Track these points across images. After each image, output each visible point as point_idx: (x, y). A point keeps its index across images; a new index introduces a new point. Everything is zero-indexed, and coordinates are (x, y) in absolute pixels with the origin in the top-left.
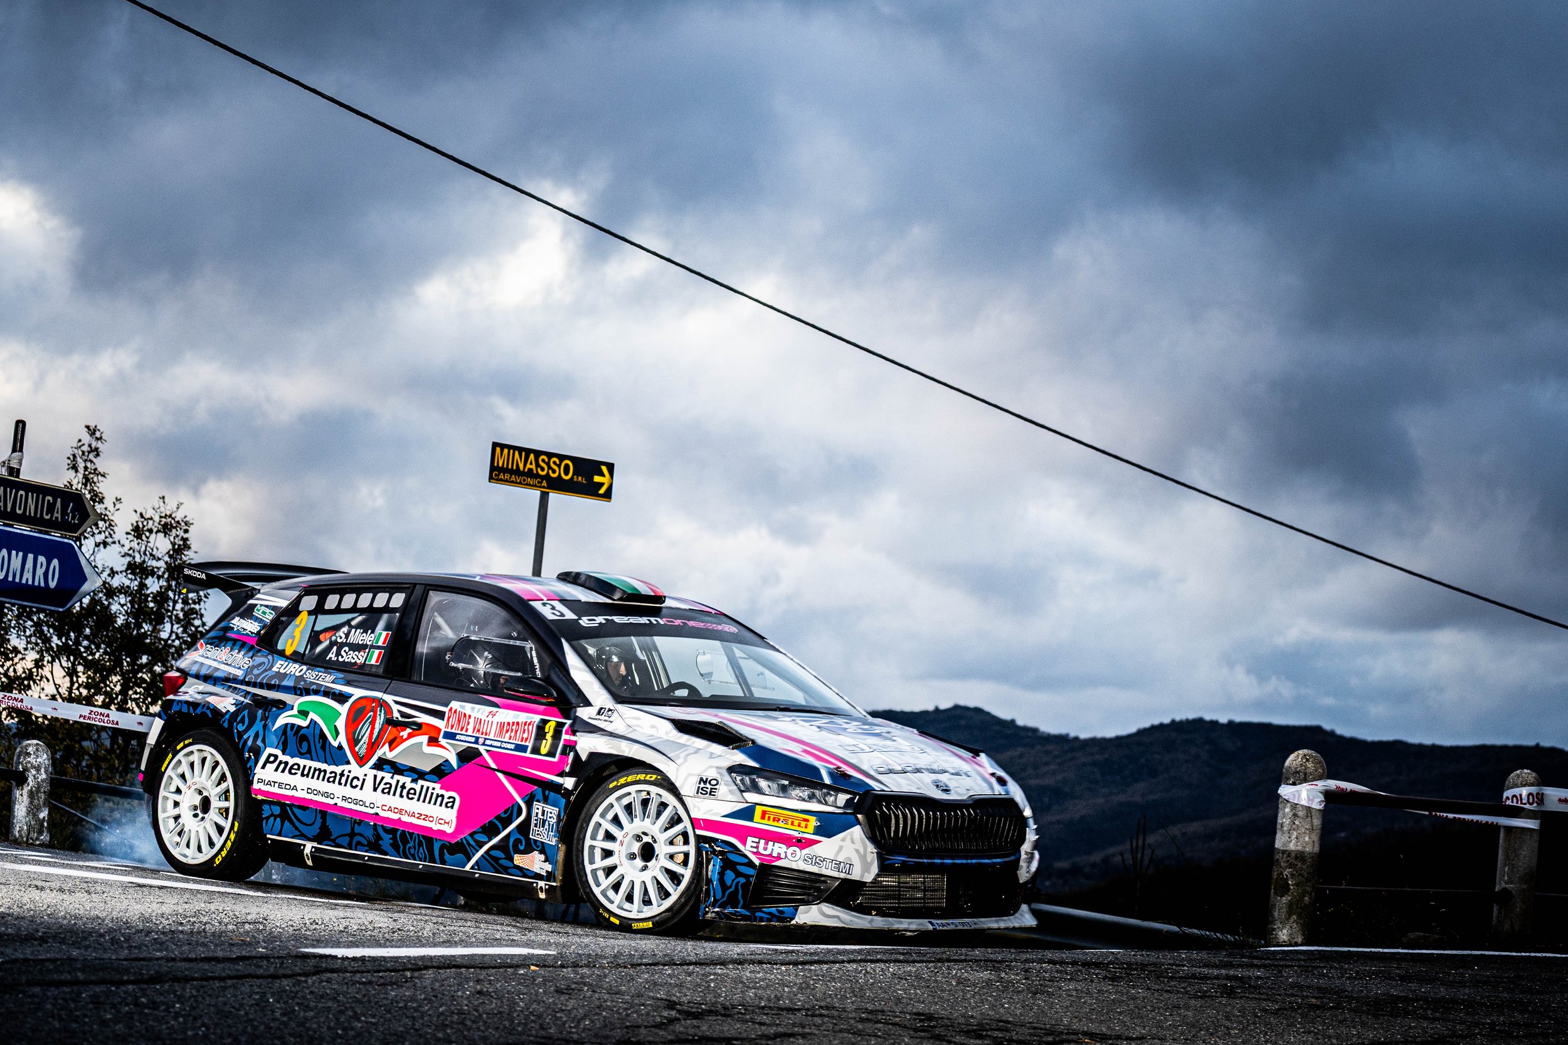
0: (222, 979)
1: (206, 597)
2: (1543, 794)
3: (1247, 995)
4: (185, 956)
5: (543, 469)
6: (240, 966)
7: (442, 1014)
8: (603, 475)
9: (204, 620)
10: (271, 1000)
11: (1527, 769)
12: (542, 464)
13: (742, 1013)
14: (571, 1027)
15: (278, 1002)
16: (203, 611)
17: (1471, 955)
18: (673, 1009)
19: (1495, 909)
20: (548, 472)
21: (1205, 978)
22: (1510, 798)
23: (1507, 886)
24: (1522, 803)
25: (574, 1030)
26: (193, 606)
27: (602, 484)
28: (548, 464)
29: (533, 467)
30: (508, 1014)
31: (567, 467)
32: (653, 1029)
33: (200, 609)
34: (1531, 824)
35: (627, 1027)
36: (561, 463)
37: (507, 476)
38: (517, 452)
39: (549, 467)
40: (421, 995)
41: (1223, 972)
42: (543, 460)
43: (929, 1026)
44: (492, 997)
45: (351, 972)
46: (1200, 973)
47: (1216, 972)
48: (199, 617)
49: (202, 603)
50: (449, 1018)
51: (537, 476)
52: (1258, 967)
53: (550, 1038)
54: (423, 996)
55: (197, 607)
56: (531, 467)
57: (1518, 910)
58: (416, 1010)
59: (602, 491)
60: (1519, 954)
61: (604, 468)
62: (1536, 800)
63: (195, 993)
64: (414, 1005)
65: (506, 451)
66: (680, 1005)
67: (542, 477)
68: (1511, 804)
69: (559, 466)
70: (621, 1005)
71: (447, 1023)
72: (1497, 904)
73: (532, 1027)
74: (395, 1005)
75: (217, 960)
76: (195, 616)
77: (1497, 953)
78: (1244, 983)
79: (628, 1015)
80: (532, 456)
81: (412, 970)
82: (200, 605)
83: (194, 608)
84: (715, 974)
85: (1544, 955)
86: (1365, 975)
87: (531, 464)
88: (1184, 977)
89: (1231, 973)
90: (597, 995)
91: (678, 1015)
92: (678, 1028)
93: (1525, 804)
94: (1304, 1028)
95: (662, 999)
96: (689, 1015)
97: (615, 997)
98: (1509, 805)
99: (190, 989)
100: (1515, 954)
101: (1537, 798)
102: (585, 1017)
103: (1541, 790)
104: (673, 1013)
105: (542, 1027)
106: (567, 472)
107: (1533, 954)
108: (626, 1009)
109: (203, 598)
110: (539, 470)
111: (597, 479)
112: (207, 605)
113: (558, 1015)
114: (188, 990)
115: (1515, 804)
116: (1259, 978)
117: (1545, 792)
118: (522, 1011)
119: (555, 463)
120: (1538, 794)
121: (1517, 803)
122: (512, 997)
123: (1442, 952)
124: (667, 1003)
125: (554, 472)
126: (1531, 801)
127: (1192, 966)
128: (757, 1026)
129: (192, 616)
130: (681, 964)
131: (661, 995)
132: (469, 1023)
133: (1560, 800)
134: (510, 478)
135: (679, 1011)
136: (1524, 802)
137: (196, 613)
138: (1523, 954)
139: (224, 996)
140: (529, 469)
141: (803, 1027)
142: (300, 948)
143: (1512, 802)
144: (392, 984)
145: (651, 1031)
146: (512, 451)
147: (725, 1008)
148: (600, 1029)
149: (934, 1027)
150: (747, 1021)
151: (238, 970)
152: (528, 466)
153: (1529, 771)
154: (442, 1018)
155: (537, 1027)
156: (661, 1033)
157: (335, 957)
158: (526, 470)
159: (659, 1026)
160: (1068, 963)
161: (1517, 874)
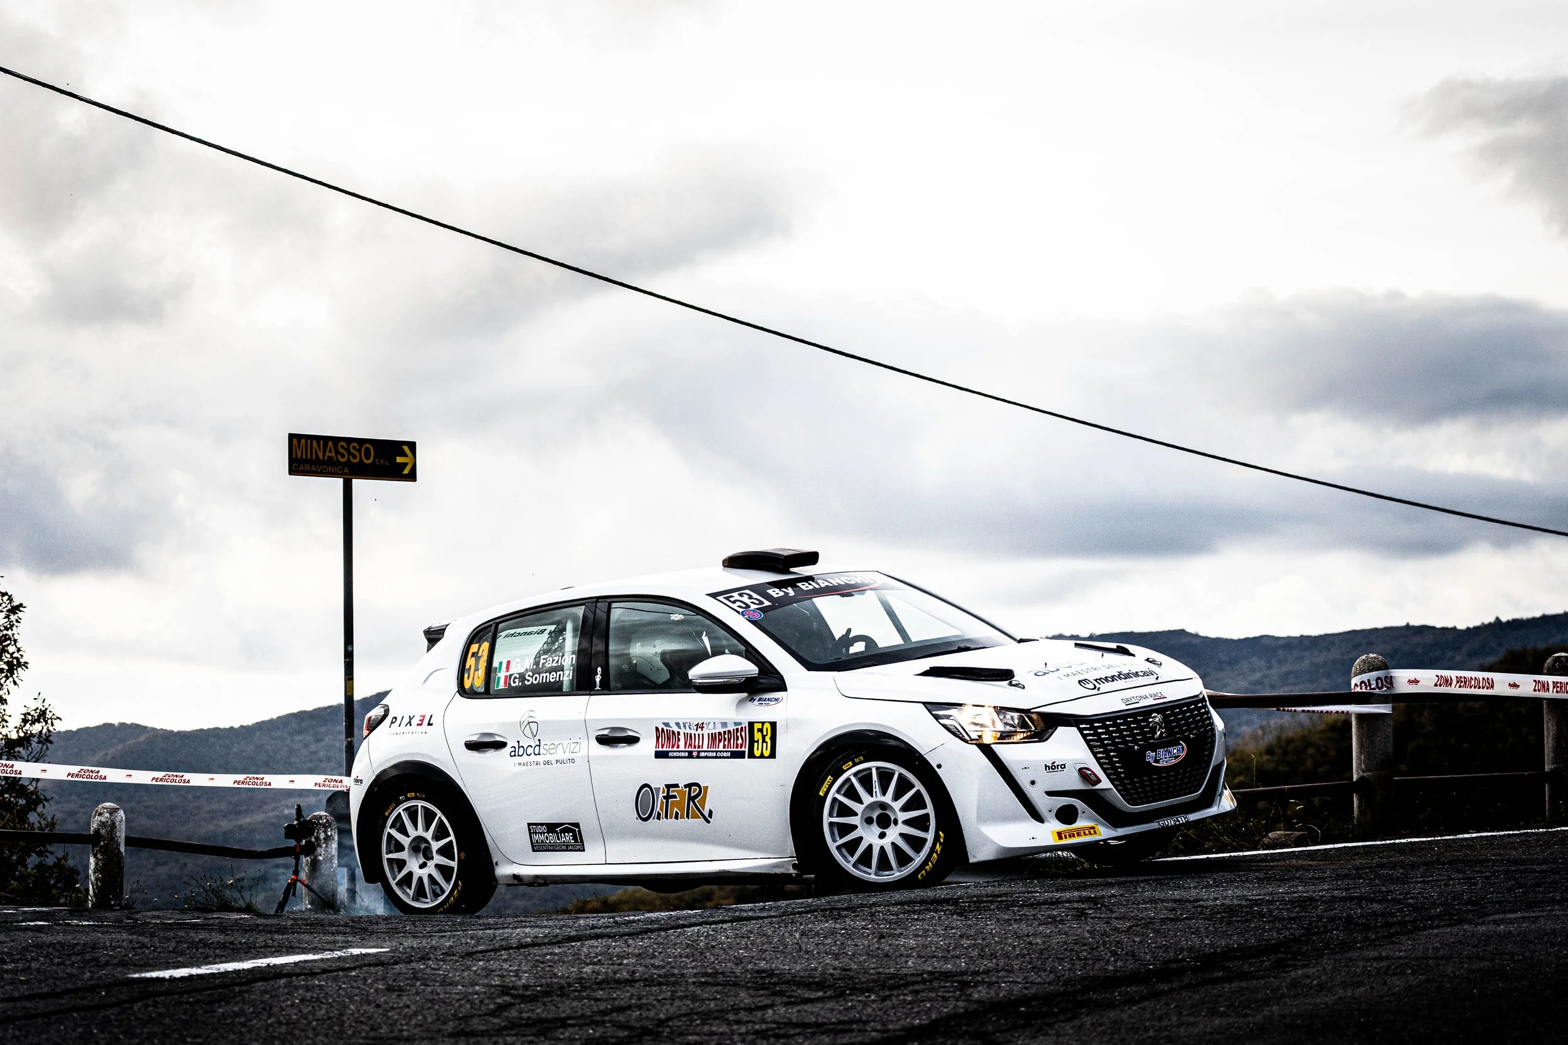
0: (43, 1015)
1: (17, 621)
2: (1391, 677)
3: (1098, 915)
4: (8, 996)
5: (343, 456)
6: (65, 1001)
7: (271, 1025)
8: (406, 455)
9: (18, 645)
10: (95, 1031)
11: (1373, 653)
12: (341, 451)
13: (578, 991)
14: (402, 1025)
15: (103, 1032)
16: (16, 637)
17: (1334, 849)
18: (507, 994)
19: (1355, 799)
20: (349, 458)
21: (1057, 902)
22: (1359, 684)
23: (1365, 774)
24: (1371, 689)
25: (405, 1028)
26: (5, 632)
27: (405, 465)
28: (348, 450)
29: (333, 454)
30: (338, 1019)
31: (367, 450)
32: (487, 1017)
33: (13, 634)
34: (1383, 709)
35: (460, 1019)
36: (361, 448)
37: (307, 467)
38: (314, 442)
39: (350, 453)
40: (249, 1009)
41: (1076, 894)
42: (342, 447)
43: (770, 983)
44: (322, 1003)
45: (177, 994)
46: (1051, 899)
47: (1068, 895)
48: (13, 643)
49: (14, 628)
50: (277, 1030)
51: (339, 463)
52: (1111, 885)
53: (381, 1038)
54: (251, 1010)
55: (10, 632)
56: (331, 455)
57: (1379, 797)
58: (244, 1025)
59: (406, 472)
60: (1383, 842)
61: (406, 448)
62: (1385, 683)
63: (17, 1033)
64: (242, 1020)
65: (303, 441)
66: (516, 989)
67: (343, 464)
68: (1360, 691)
69: (359, 451)
70: (454, 996)
71: (275, 1034)
72: (1356, 793)
73: (362, 1029)
74: (222, 1022)
75: (42, 996)
76: (9, 642)
77: (1360, 844)
78: (1096, 904)
79: (461, 1006)
80: (330, 444)
81: (239, 984)
82: (12, 630)
83: (6, 635)
84: (551, 954)
85: (1409, 840)
86: (1222, 882)
87: (330, 451)
88: (1035, 904)
89: (1084, 894)
90: (429, 989)
91: (512, 1001)
92: (514, 1013)
93: (1374, 689)
94: (1156, 942)
95: (497, 986)
96: (524, 999)
97: (449, 989)
98: (1358, 692)
99: (13, 1029)
100: (1379, 843)
101: (1386, 682)
102: (415, 1014)
103: (1389, 673)
104: (507, 998)
105: (373, 1029)
106: (368, 457)
107: (1397, 841)
108: (458, 1000)
109: (15, 623)
110: (339, 457)
111: (399, 460)
112: (20, 630)
113: (390, 1014)
114: (10, 1031)
115: (1364, 690)
116: (1113, 896)
117: (1393, 675)
118: (352, 1014)
119: (354, 448)
120: (1386, 677)
121: (1366, 689)
122: (343, 1001)
123: (1304, 849)
124: (501, 989)
125: (355, 457)
126: (1380, 685)
127: (1045, 892)
128: (593, 1002)
129: (6, 643)
130: (518, 948)
131: (496, 981)
132: (297, 1032)
133: (1410, 681)
134: (310, 469)
135: (513, 996)
136: (1372, 687)
137: (10, 639)
138: (1388, 842)
139: (48, 1032)
140: (329, 457)
141: (640, 999)
142: (127, 974)
143: (1361, 689)
144: (219, 1001)
145: (483, 1020)
146: (309, 441)
147: (561, 988)
148: (432, 1023)
149: (775, 984)
150: (584, 998)
151: (62, 1005)
152: (328, 454)
153: (1375, 655)
154: (271, 1029)
155: (367, 1028)
156: (495, 1021)
157: (163, 979)
158: (326, 459)
159: (492, 1013)
160: (916, 902)
161: (1374, 761)
